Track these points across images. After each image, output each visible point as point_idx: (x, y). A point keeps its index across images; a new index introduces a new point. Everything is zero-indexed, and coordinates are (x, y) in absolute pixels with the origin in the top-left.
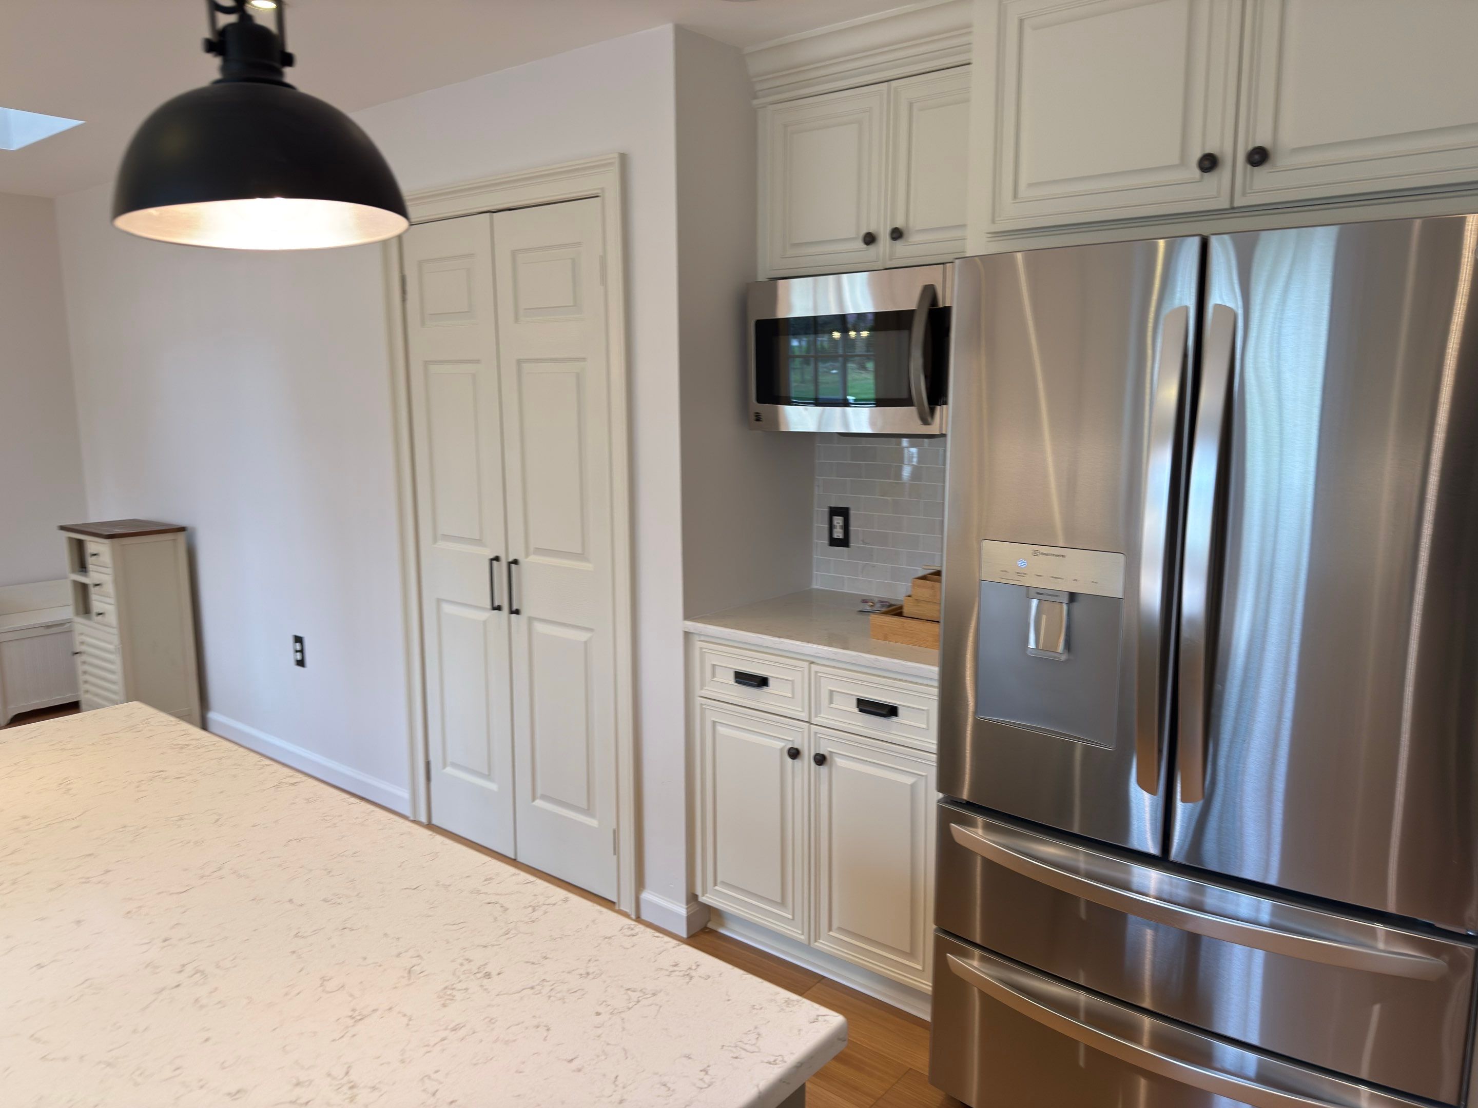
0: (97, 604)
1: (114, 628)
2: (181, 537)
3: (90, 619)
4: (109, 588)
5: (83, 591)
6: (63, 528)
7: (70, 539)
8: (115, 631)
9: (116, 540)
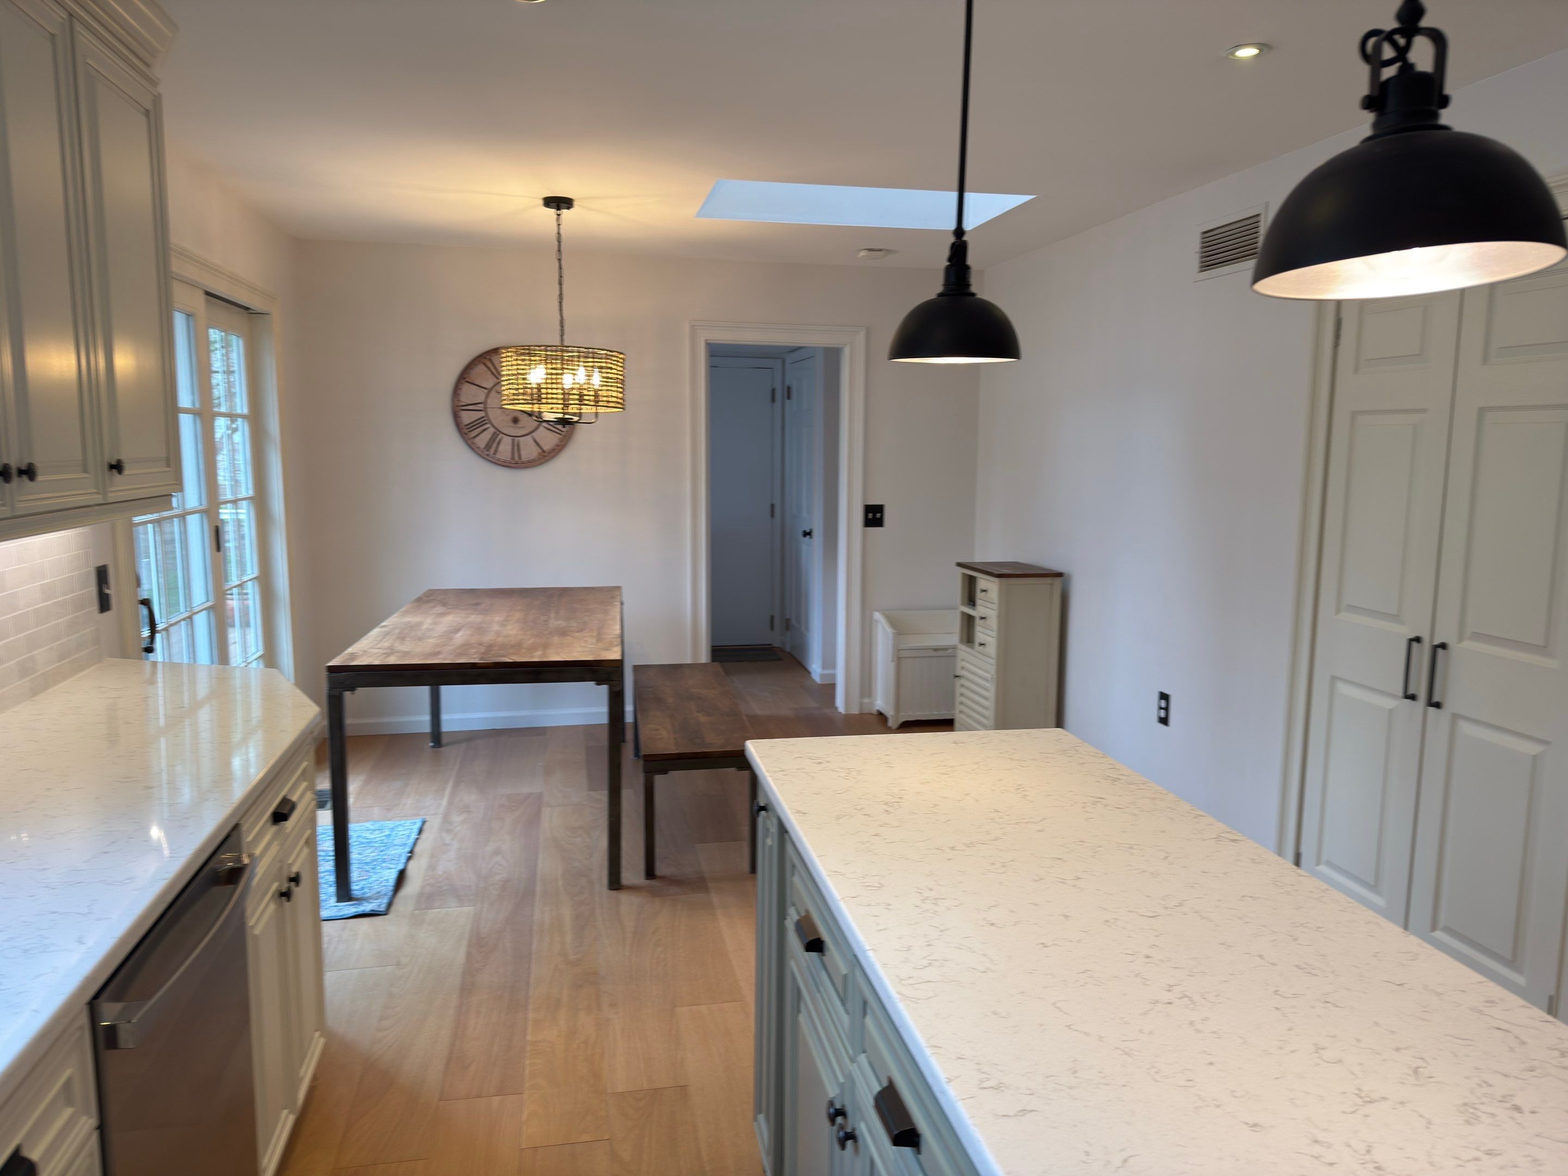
0: (981, 634)
1: (992, 659)
2: (1058, 581)
3: (972, 647)
4: (993, 622)
5: (969, 622)
6: (959, 565)
7: (964, 575)
8: (993, 662)
9: (1003, 580)
